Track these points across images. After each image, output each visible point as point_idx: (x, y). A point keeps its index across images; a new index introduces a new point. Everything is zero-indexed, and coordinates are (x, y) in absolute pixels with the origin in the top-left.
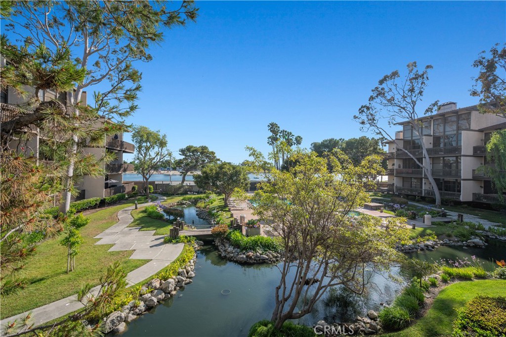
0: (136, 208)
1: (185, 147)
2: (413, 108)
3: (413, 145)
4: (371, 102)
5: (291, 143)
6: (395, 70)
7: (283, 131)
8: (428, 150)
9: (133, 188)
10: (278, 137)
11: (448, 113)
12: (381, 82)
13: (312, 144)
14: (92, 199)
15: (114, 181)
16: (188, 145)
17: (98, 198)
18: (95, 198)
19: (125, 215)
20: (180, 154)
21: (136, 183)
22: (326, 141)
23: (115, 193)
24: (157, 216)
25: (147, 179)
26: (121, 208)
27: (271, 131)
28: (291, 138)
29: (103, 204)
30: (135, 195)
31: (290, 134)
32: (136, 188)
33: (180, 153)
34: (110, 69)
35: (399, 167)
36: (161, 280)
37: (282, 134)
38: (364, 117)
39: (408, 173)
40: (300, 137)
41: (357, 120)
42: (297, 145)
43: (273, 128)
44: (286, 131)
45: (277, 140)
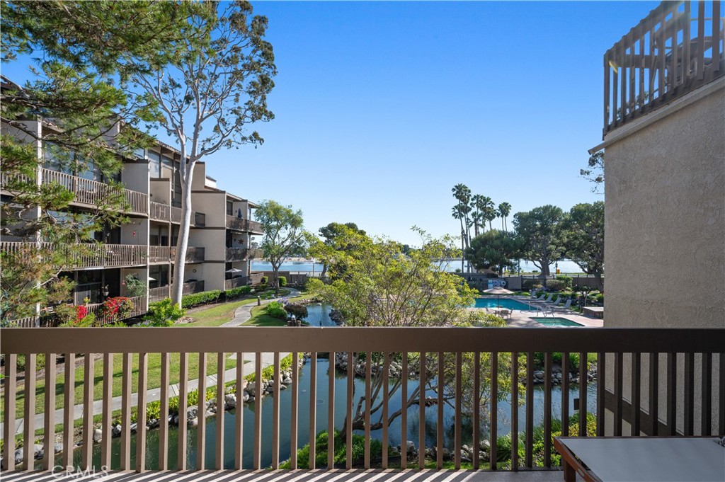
0: (259, 304)
1: (327, 226)
5: (492, 214)
7: (478, 196)
9: (263, 280)
10: (469, 205)
13: (516, 215)
14: (210, 292)
15: (237, 270)
16: (330, 223)
17: (217, 291)
18: (214, 291)
19: (244, 312)
20: (321, 235)
21: (266, 273)
22: (538, 210)
23: (238, 286)
24: (278, 314)
25: (277, 268)
26: (241, 305)
27: (457, 197)
28: (490, 206)
29: (223, 298)
30: (264, 289)
31: (487, 200)
32: (267, 280)
33: (321, 233)
34: (223, 135)
36: (249, 381)
37: (475, 201)
40: (507, 204)
41: (586, 176)
42: (502, 216)
43: (461, 192)
44: (482, 197)
45: (467, 210)
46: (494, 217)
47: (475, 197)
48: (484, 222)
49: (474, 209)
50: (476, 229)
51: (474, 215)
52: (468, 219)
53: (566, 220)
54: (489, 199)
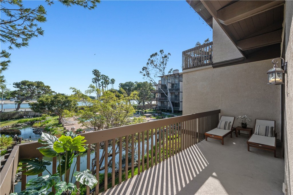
2: (164, 71)
3: (164, 87)
4: (148, 65)
6: (156, 52)
8: (169, 89)
10: (100, 78)
11: (176, 74)
12: (151, 56)
13: (120, 84)
22: (127, 83)
27: (95, 75)
28: (108, 79)
33: (15, 86)
35: (160, 97)
37: (102, 77)
38: (144, 72)
39: (163, 100)
40: (114, 79)
41: (142, 74)
42: (112, 84)
43: (96, 73)
44: (105, 76)
45: (99, 80)
46: (109, 84)
47: (102, 75)
48: (106, 86)
49: (102, 80)
50: (103, 88)
51: (102, 82)
52: (99, 84)
53: (135, 87)
54: (108, 77)
